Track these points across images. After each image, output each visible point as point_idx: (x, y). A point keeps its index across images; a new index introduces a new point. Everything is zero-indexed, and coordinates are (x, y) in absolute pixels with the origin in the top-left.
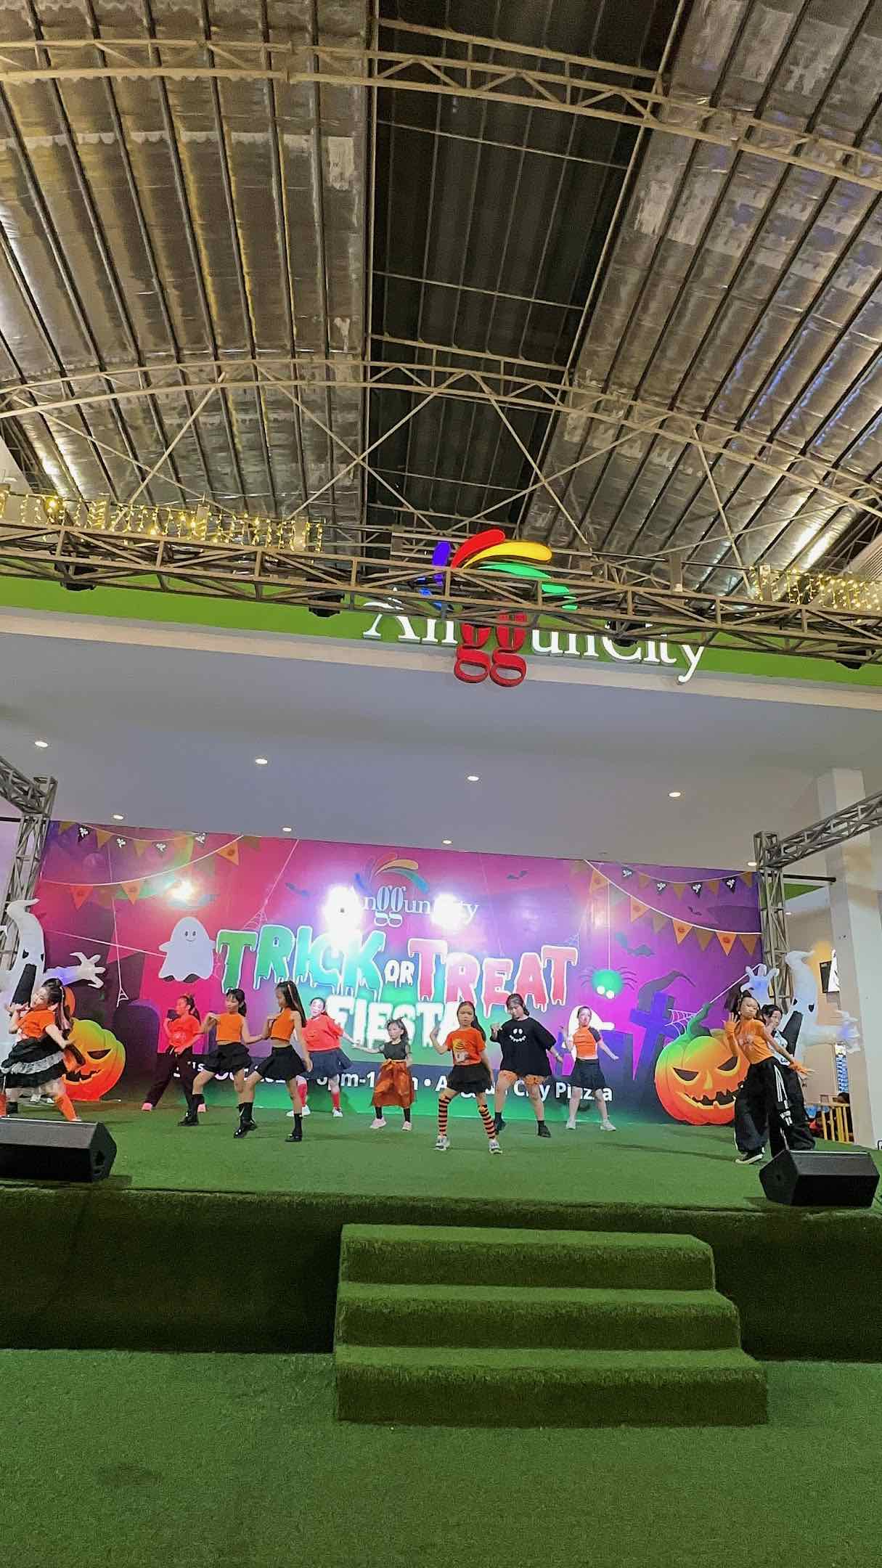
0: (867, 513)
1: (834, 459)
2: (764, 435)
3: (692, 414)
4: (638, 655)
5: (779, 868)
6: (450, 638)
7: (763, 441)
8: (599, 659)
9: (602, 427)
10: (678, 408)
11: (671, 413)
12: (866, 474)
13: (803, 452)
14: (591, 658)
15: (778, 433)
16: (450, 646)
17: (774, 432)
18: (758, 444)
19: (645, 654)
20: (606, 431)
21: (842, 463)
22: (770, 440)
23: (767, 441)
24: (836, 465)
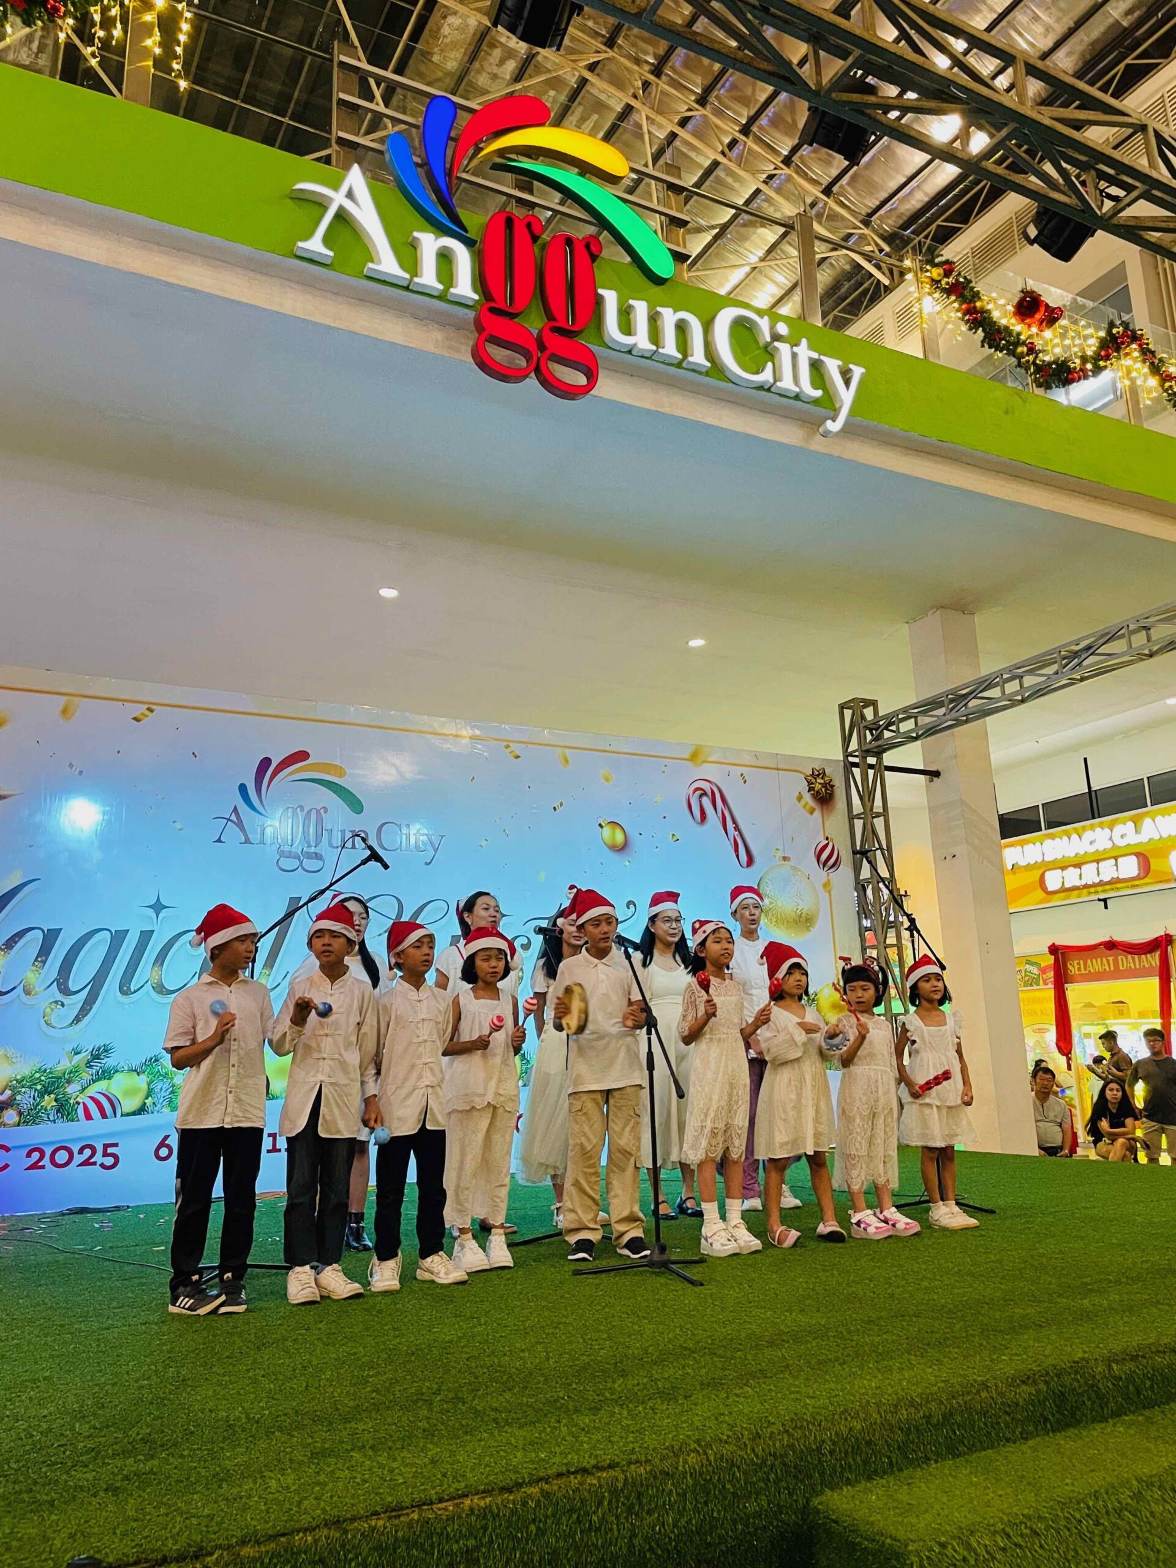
0: (858, 267)
1: (826, 180)
2: (736, 122)
3: (638, 61)
5: (879, 753)
7: (732, 131)
9: (497, 53)
10: (620, 47)
11: (611, 54)
12: (865, 211)
13: (787, 161)
15: (757, 123)
17: (752, 120)
18: (725, 132)
20: (502, 62)
21: (835, 189)
22: (746, 130)
23: (740, 132)
24: (827, 191)
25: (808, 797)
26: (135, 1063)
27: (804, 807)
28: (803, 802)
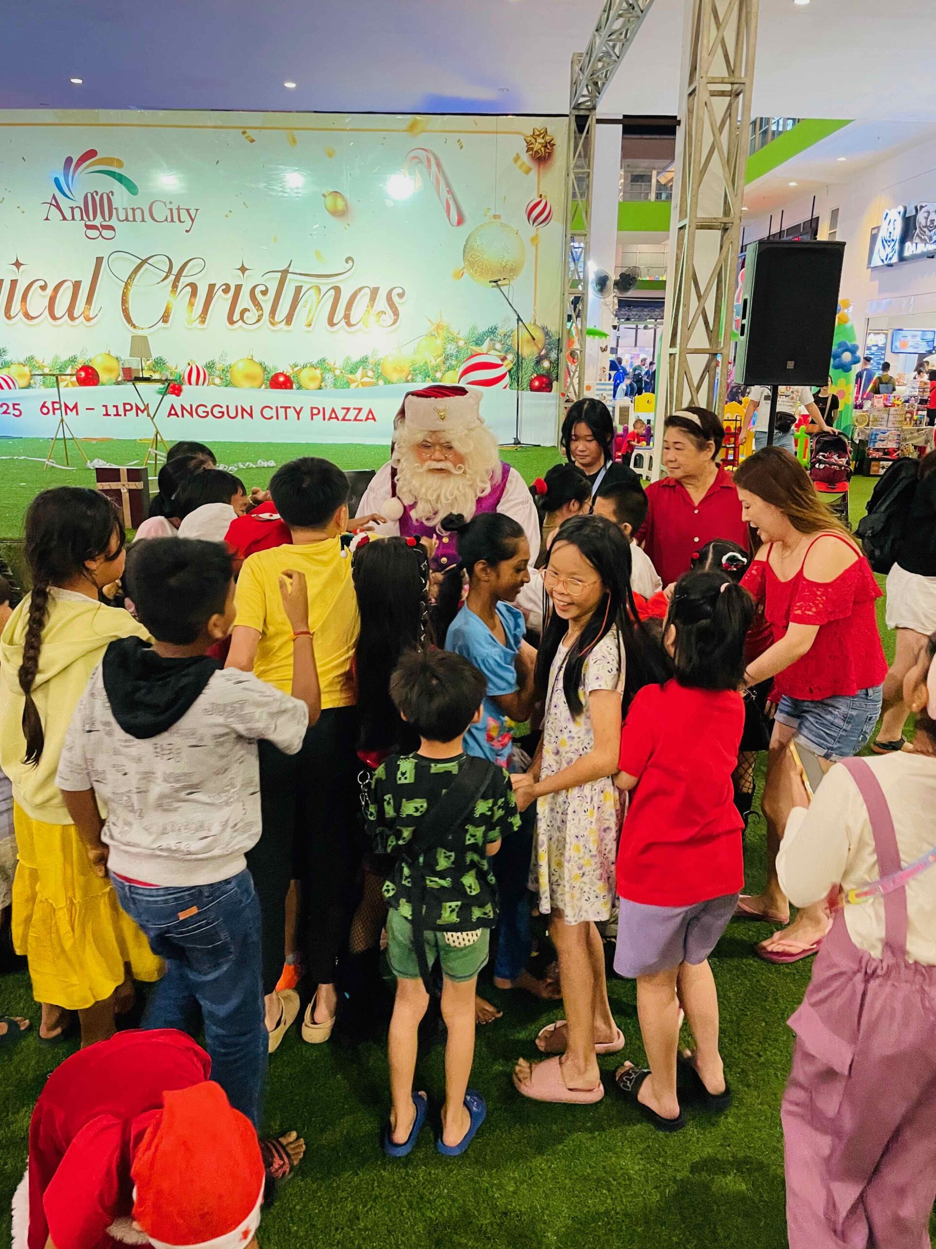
25: (525, 158)
26: (22, 360)
27: (521, 167)
28: (519, 163)
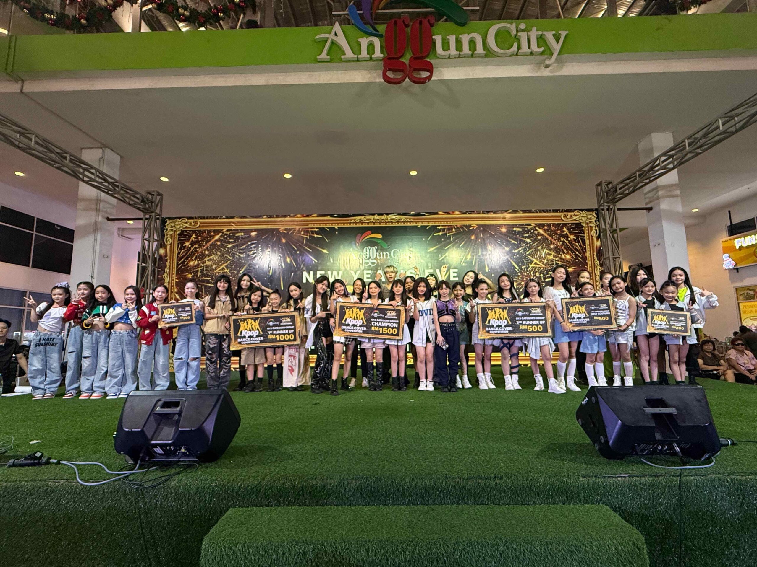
4: (515, 48)
5: (614, 204)
6: (378, 54)
8: (486, 56)
14: (480, 56)
16: (378, 60)
19: (519, 48)
